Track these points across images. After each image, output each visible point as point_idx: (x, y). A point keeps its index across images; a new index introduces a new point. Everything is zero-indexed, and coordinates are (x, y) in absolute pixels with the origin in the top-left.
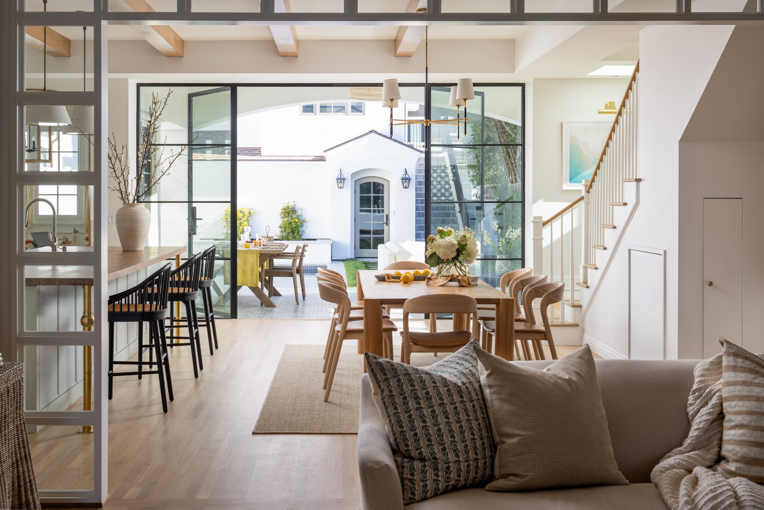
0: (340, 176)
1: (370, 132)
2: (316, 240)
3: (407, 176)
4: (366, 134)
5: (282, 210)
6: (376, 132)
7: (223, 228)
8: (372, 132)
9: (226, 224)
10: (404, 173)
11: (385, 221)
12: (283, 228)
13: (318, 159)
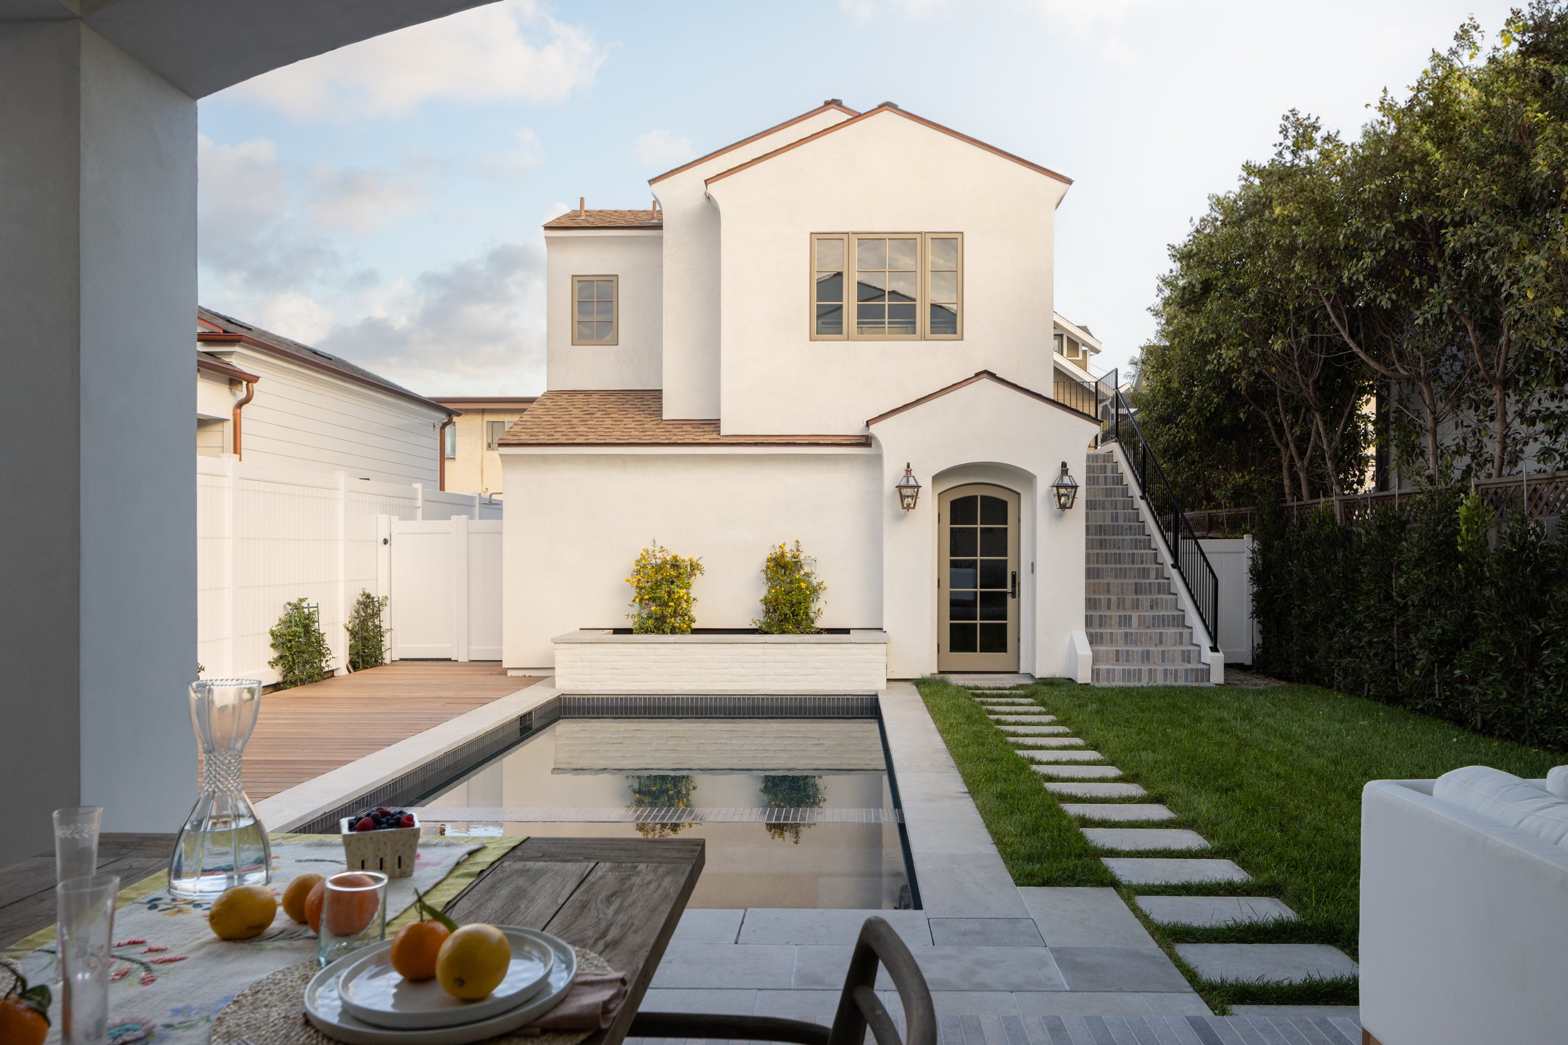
0: (905, 479)
1: (977, 375)
2: (847, 631)
3: (1066, 480)
4: (967, 381)
5: (768, 561)
6: (992, 376)
7: (631, 603)
8: (982, 376)
9: (636, 594)
10: (1059, 473)
11: (1009, 589)
12: (771, 606)
13: (854, 442)
